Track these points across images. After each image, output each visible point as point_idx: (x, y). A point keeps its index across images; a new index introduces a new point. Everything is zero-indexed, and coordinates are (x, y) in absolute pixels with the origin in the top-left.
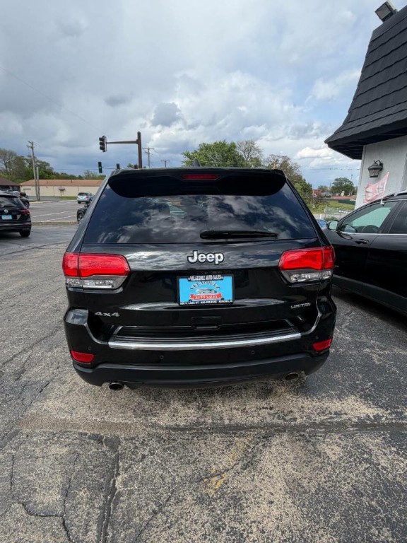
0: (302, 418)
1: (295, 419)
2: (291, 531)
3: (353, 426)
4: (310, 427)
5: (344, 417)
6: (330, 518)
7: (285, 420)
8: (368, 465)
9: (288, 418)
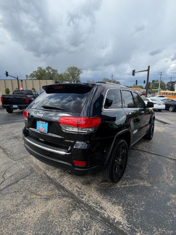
0: (86, 199)
1: (83, 198)
2: (26, 223)
3: (101, 217)
4: (84, 204)
5: (103, 211)
6: (40, 231)
7: (79, 195)
8: (79, 232)
9: (81, 196)
